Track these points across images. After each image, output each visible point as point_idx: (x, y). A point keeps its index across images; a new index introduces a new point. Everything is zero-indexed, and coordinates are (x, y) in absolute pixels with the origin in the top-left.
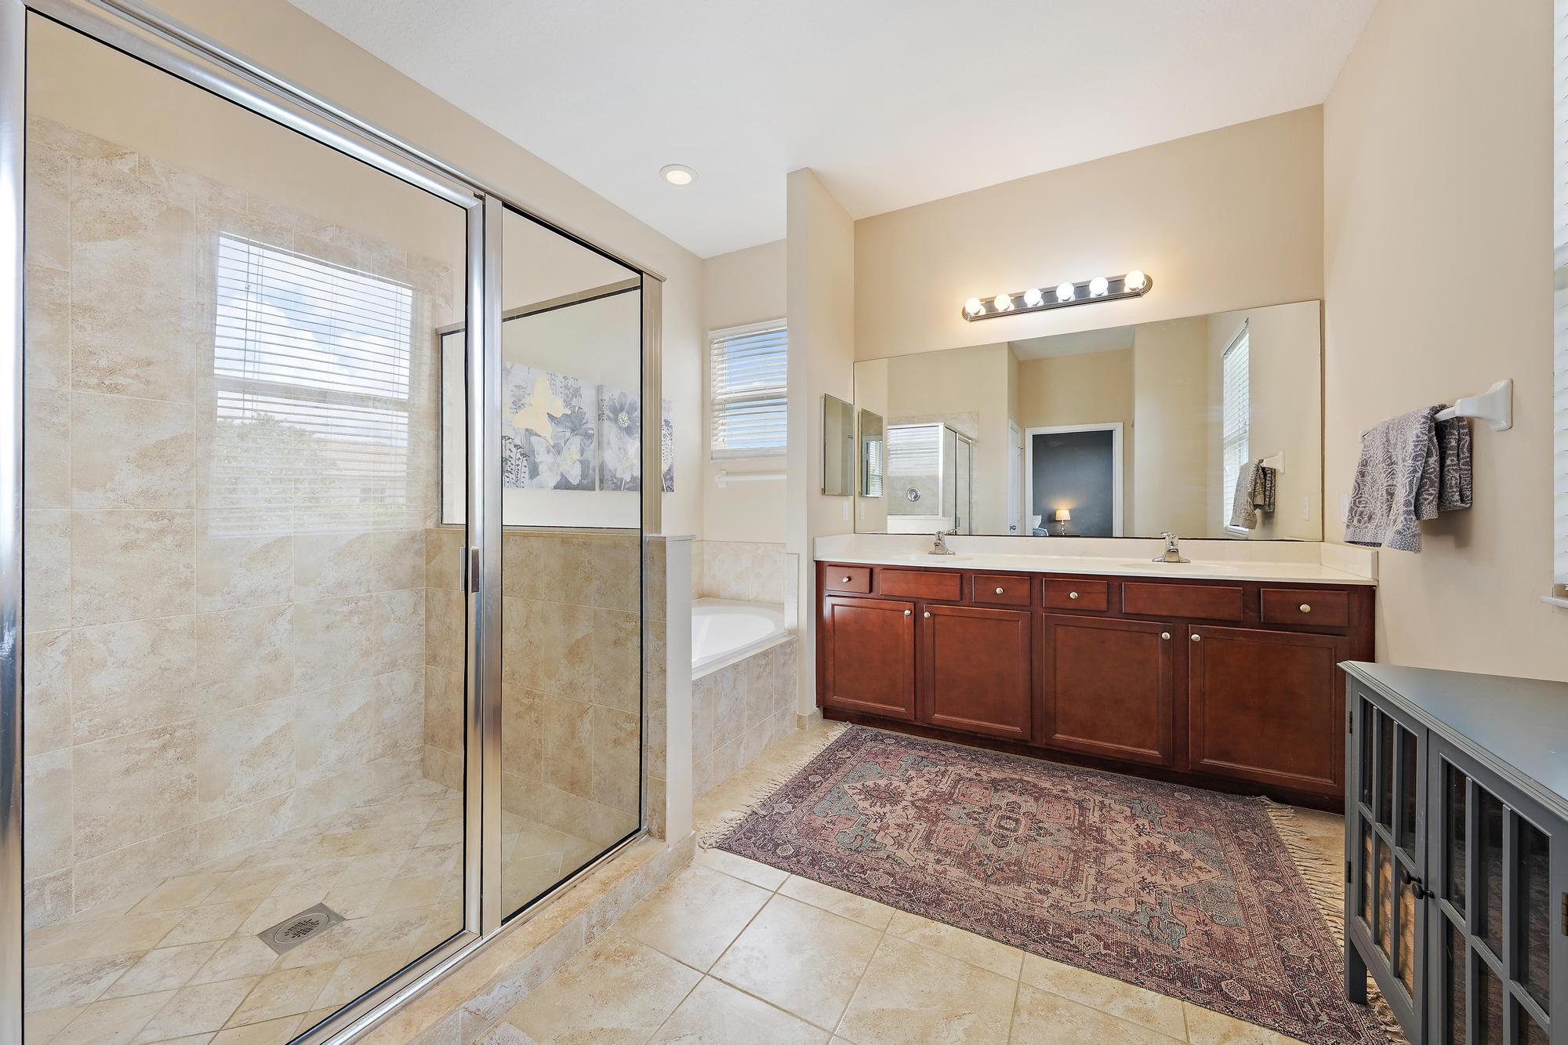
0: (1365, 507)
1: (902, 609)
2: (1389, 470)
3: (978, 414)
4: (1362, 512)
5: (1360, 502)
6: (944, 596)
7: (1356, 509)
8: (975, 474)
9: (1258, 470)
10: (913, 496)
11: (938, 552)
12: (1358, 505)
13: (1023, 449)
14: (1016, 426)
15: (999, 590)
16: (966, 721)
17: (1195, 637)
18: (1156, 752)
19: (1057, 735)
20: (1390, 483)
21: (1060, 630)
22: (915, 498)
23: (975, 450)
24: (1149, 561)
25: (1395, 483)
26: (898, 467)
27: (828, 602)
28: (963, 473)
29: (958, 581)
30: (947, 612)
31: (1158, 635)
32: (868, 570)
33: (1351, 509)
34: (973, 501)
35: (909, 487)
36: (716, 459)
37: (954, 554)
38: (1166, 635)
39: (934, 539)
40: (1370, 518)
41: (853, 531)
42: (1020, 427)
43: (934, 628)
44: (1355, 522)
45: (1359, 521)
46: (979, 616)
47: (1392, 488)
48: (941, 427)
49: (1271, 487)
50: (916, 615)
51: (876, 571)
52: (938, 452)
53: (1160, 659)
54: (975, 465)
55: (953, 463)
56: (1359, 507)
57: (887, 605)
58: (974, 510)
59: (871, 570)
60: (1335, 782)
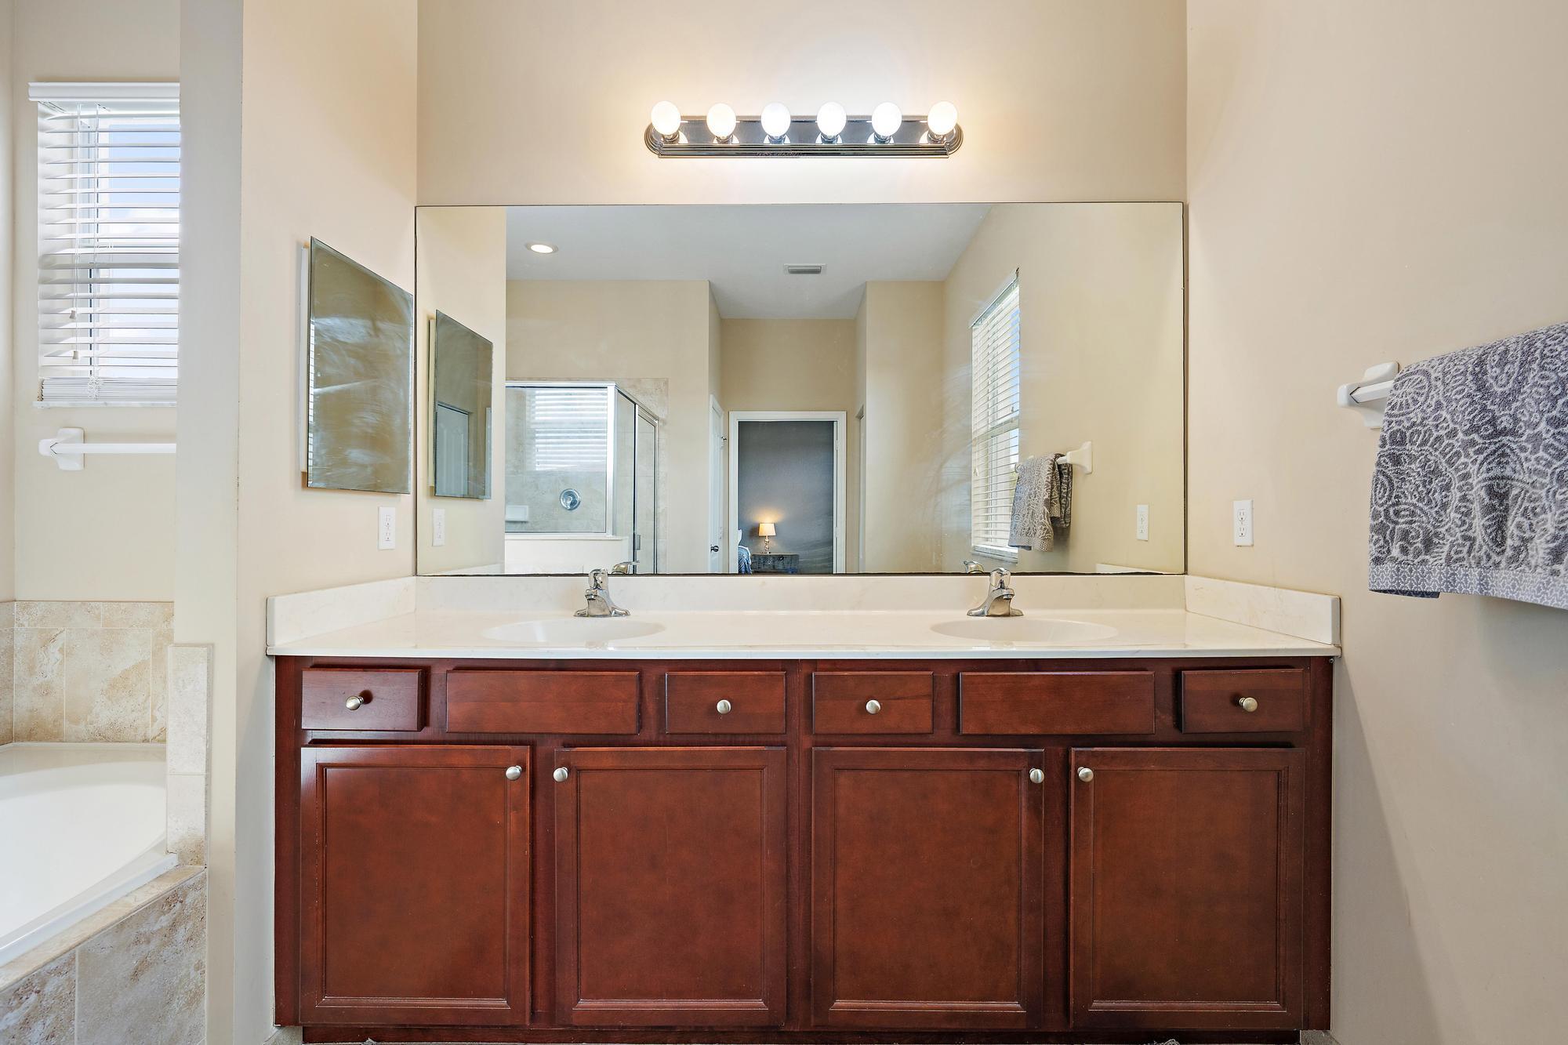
0: (1411, 522)
1: (500, 763)
2: (1493, 447)
3: (666, 383)
4: (1405, 535)
5: (1397, 513)
6: (599, 725)
7: (1391, 526)
8: (662, 470)
9: (1054, 469)
10: (569, 502)
11: (594, 611)
12: (1393, 517)
13: (726, 439)
14: (718, 406)
15: (722, 706)
16: (650, 1004)
17: (1084, 772)
18: (1016, 1005)
19: (838, 1003)
20: (1497, 471)
21: (844, 780)
22: (571, 504)
23: (663, 437)
24: (961, 615)
25: (1508, 472)
26: (547, 458)
27: (310, 758)
28: (645, 467)
29: (634, 689)
30: (608, 763)
31: (1023, 774)
32: (414, 676)
33: (1380, 529)
34: (659, 510)
35: (563, 488)
36: (55, 398)
37: (627, 614)
38: (1037, 774)
39: (586, 584)
40: (1428, 544)
41: (410, 570)
42: (724, 410)
43: (578, 801)
44: (1395, 552)
45: (1404, 551)
46: (679, 765)
47: (1503, 483)
48: (611, 390)
49: (1067, 493)
50: (536, 776)
51: (437, 673)
52: (605, 437)
53: (1024, 821)
54: (663, 458)
55: (629, 451)
56: (1397, 523)
57: (463, 756)
58: (661, 525)
59: (424, 671)
60: (1284, 1006)
